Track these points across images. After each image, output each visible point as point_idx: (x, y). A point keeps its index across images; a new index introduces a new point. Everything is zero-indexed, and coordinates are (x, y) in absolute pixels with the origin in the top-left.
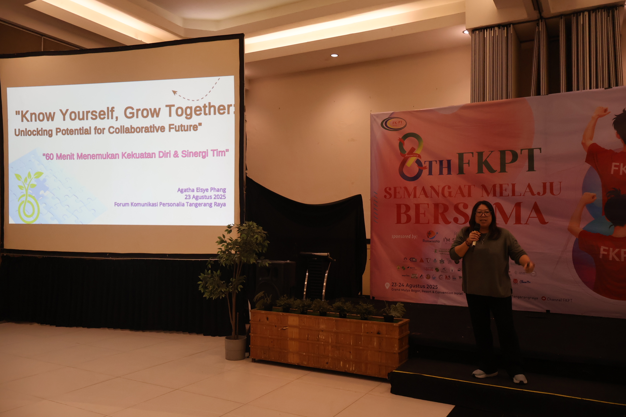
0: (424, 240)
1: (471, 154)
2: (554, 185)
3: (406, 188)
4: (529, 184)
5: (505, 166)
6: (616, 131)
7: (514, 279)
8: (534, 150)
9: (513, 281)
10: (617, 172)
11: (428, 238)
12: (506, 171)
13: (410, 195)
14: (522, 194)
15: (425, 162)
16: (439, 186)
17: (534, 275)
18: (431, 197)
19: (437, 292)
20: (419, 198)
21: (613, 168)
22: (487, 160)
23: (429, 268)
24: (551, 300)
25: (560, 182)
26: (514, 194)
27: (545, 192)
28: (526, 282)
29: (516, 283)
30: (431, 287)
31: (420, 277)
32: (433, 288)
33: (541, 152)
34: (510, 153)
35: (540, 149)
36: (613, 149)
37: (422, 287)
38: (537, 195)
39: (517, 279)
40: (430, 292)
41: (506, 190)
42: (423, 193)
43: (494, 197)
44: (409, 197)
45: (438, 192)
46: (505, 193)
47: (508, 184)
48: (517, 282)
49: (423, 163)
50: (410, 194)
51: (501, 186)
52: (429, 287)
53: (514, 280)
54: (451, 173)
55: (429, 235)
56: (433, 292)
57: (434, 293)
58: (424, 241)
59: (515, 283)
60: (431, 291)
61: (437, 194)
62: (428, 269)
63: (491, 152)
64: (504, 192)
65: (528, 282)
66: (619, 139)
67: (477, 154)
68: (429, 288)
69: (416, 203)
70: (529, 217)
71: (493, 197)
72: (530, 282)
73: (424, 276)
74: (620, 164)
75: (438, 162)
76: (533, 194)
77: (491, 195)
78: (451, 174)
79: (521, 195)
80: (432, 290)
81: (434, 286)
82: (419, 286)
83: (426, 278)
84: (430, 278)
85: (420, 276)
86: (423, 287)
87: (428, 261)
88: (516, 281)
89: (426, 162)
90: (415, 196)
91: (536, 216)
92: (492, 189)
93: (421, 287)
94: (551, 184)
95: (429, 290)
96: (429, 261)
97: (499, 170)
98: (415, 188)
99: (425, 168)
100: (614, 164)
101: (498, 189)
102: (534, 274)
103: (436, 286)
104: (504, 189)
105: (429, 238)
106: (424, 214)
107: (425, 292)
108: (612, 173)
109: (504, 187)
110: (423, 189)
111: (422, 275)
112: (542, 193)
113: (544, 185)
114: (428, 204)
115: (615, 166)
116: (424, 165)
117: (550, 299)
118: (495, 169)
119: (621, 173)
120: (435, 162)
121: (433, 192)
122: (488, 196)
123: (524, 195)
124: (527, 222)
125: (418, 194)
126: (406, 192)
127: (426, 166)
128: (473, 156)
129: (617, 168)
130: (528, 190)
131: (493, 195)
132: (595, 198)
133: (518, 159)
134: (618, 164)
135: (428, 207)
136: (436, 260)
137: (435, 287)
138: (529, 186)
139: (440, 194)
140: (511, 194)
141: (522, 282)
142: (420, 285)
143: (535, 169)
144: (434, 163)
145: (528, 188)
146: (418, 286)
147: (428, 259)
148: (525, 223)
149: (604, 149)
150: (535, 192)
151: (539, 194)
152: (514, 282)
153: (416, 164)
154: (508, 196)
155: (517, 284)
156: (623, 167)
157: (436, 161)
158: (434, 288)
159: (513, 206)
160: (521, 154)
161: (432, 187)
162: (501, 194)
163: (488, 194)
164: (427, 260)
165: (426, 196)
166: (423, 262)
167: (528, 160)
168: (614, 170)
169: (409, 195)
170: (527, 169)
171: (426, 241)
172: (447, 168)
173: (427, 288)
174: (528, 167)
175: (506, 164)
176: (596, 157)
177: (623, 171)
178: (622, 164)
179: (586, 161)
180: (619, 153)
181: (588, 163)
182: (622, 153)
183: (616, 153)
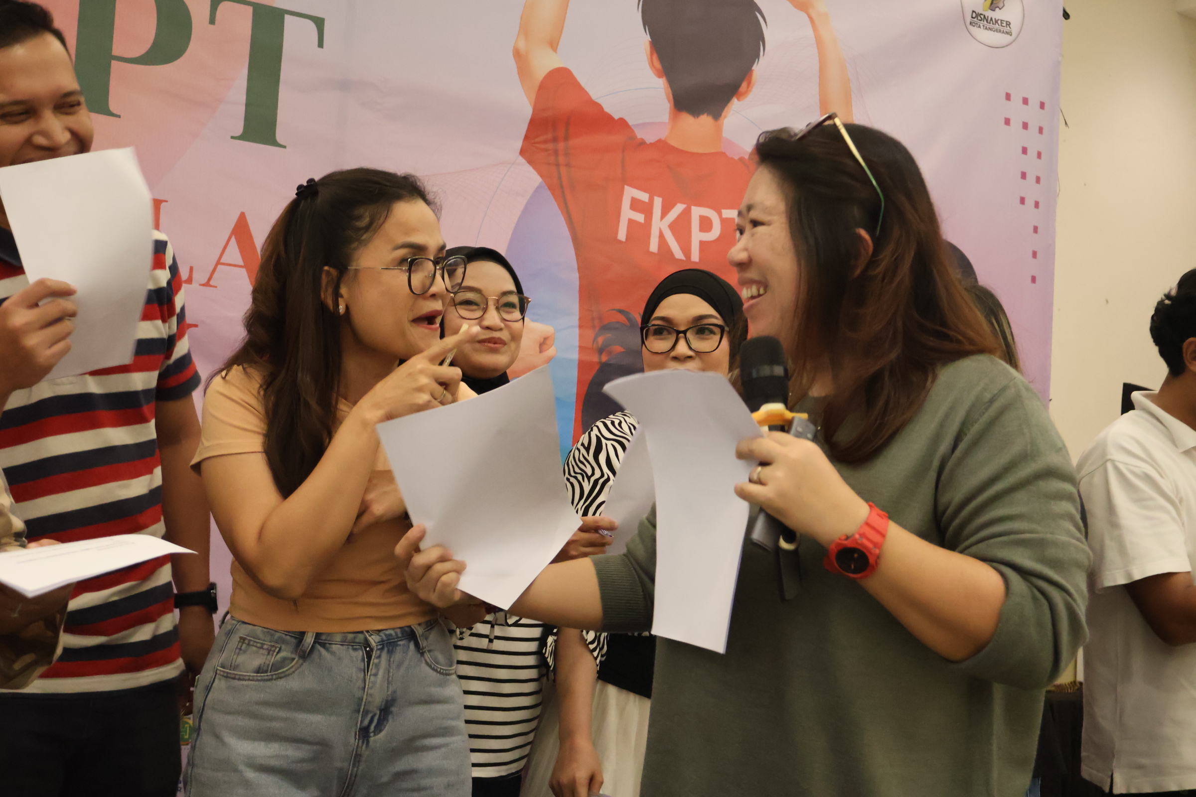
4: (242, 218)
5: (106, 70)
6: (648, 38)
8: (288, 19)
10: (639, 232)
12: (113, 106)
14: (200, 276)
21: (627, 214)
33: (321, 44)
35: (319, 23)
36: (631, 123)
66: (659, 76)
74: (651, 199)
79: (189, 281)
100: (631, 193)
108: (622, 235)
115: (636, 205)
119: (654, 247)
123: (207, 284)
129: (640, 218)
130: (234, 254)
132: (551, 352)
133: (194, 46)
134: (644, 197)
138: (241, 231)
143: (280, 137)
145: (233, 239)
149: (598, 106)
156: (662, 217)
160: (212, 21)
167: (244, 72)
168: (631, 222)
170: (239, 126)
174: (241, 110)
175: (114, 63)
176: (566, 138)
177: (661, 236)
178: (658, 202)
179: (523, 152)
180: (651, 144)
181: (530, 162)
182: (662, 146)
183: (642, 143)
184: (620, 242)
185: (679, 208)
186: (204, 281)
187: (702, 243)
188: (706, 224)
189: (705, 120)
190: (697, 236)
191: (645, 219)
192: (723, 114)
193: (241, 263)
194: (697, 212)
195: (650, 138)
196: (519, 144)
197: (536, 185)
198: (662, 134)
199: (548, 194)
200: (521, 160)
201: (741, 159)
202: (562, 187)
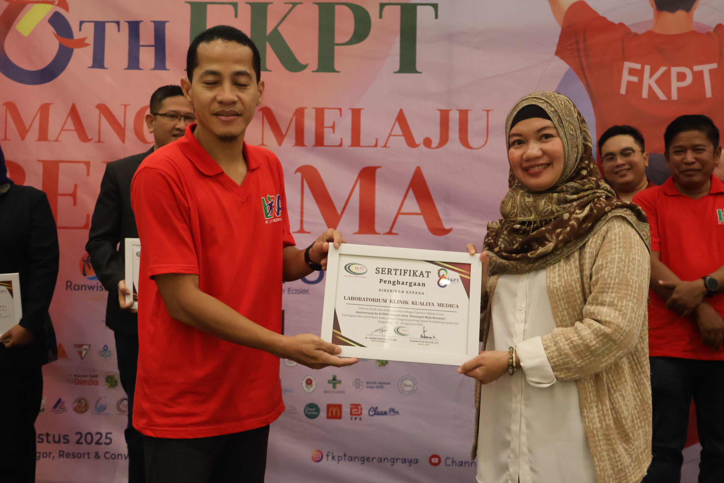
0: (69, 284)
1: (231, 8)
2: (471, 116)
3: (11, 107)
4: (401, 112)
5: (332, 51)
7: (352, 405)
8: (419, 8)
9: (349, 410)
10: (635, 87)
11: (85, 274)
12: (337, 67)
13: (27, 131)
14: (381, 143)
15: (81, 23)
16: (126, 106)
17: (409, 389)
18: (99, 141)
19: (108, 455)
20: (57, 140)
21: (626, 77)
22: (280, 29)
23: (85, 376)
24: (454, 464)
25: (488, 111)
26: (356, 141)
27: (444, 139)
28: (385, 413)
29: (358, 417)
30: (89, 438)
31: (55, 407)
32: (97, 443)
33: (436, 17)
34: (349, 12)
35: (435, 6)
36: (627, 24)
37: (59, 441)
38: (422, 147)
39: (360, 405)
40: (86, 456)
41: (333, 127)
42: (70, 125)
43: (298, 148)
44: (23, 138)
45: (122, 125)
46: (330, 137)
47: (340, 110)
48: (361, 414)
49: (74, 27)
50: (27, 127)
51: (320, 113)
52: (83, 440)
53: (351, 409)
54: (167, 66)
55: (86, 265)
56: (97, 456)
57: (99, 457)
58: (70, 286)
59: (354, 417)
60: (88, 454)
61: (120, 130)
62: (83, 379)
63: (291, 6)
64: (327, 132)
65: (392, 410)
67: (249, 7)
68: (81, 443)
69: (45, 158)
70: (399, 213)
71: (295, 147)
72: (397, 413)
73: (69, 404)
74: (643, 67)
75: (125, 28)
76: (411, 142)
77: (289, 141)
78: (166, 69)
79: (376, 145)
80: (93, 448)
81: (99, 436)
82: (51, 438)
83: (75, 409)
84: (86, 410)
85: (54, 402)
86: (62, 440)
87: (80, 353)
88: (358, 409)
89: (84, 25)
90: (43, 136)
91: (417, 210)
92: (294, 121)
93: (57, 439)
94: (464, 115)
95: (84, 448)
96: (84, 353)
97: (314, 64)
98: (45, 109)
99: (82, 43)
100: (628, 65)
101: (310, 124)
102: (410, 386)
103: (109, 436)
104: (328, 122)
105: (87, 277)
106: (74, 195)
107: (68, 455)
108: (623, 91)
109: (329, 118)
110: (74, 113)
111: (60, 401)
112: (435, 141)
113: (444, 116)
114: (88, 164)
115: (632, 72)
116: (77, 35)
117: (453, 462)
118: (302, 60)
119: (645, 94)
120: (115, 25)
121: (105, 124)
122: (280, 144)
123: (385, 146)
124: (392, 228)
125: (53, 129)
126: (10, 119)
127: (85, 39)
128: (236, 16)
129: (635, 79)
130: (398, 130)
131: (294, 142)
133: (372, 32)
134: (638, 66)
135: (88, 174)
136: (109, 350)
137: (103, 440)
138: (401, 119)
139: (130, 134)
140: (347, 141)
141: (375, 412)
142: (51, 433)
143: (418, 68)
144: (110, 29)
145: (397, 123)
146: (45, 438)
147: (80, 346)
148: (388, 230)
149: (604, 19)
150: (419, 139)
151: (427, 142)
152: (351, 414)
153: (50, 29)
154: (341, 145)
155: (360, 419)
156: (651, 76)
157: (118, 23)
158: (101, 444)
159: (355, 176)
160: (381, 17)
161: (103, 109)
162: (319, 141)
163: (280, 136)
164: (78, 349)
165: (83, 136)
166: (67, 357)
167: (398, 39)
168: (629, 83)
169: (23, 132)
170: (397, 67)
171: (76, 287)
172: (153, 49)
173: (78, 442)
174: (398, 58)
175: (336, 48)
176: (584, 41)
177: (650, 87)
178: (647, 68)
179: (557, 53)
180: (642, 35)
181: (562, 58)
182: (650, 34)
183: (636, 35)
184: (622, 95)
185: (663, 69)
186: (383, 145)
187: (679, 89)
188: (681, 77)
189: (680, 14)
190: (675, 85)
191: (639, 80)
192: (693, 8)
193: (401, 133)
194: (675, 70)
195: (640, 31)
196: (554, 49)
197: (566, 70)
198: (650, 28)
199: (574, 75)
200: (557, 58)
201: (709, 34)
202: (582, 68)
